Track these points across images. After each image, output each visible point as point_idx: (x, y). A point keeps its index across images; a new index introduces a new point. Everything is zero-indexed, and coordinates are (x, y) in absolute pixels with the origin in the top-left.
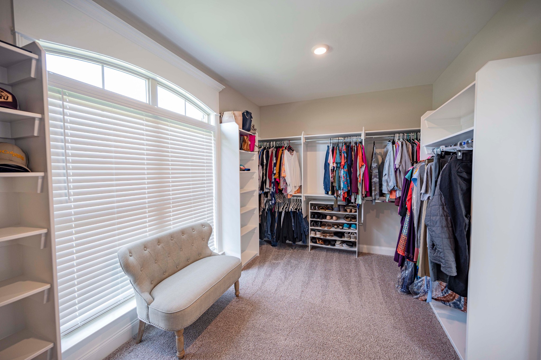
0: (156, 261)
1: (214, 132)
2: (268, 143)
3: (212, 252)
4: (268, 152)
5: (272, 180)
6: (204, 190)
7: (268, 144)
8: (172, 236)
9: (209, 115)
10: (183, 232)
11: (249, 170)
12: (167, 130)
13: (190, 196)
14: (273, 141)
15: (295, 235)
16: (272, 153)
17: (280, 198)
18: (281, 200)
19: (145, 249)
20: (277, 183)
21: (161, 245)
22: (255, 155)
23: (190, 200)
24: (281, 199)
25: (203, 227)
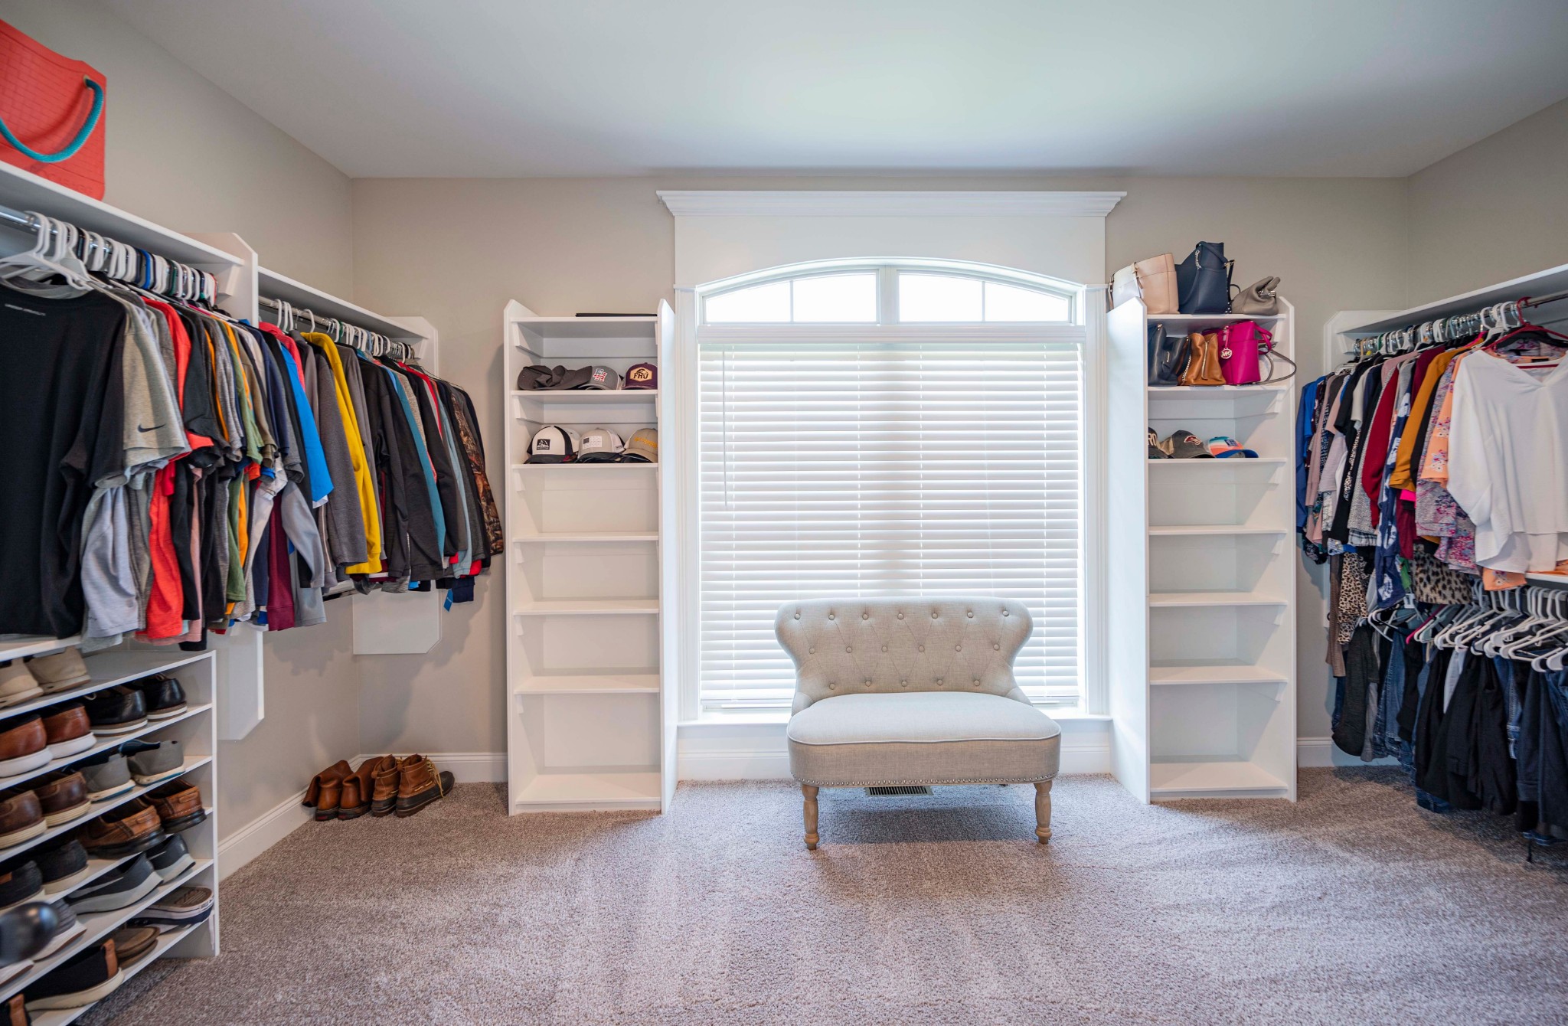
0: (850, 648)
1: (1084, 344)
2: (1406, 331)
3: (1012, 684)
4: (1376, 376)
5: (1377, 498)
6: (1041, 516)
7: (1406, 336)
8: (901, 611)
9: (1071, 297)
10: (935, 610)
11: (1250, 454)
12: (917, 368)
13: (985, 527)
14: (1430, 317)
15: (1519, 784)
16: (1396, 373)
17: (1438, 581)
18: (1448, 593)
19: (832, 616)
20: (1403, 510)
21: (871, 620)
22: (1280, 396)
23: (985, 536)
24: (1444, 587)
25: (1005, 612)
